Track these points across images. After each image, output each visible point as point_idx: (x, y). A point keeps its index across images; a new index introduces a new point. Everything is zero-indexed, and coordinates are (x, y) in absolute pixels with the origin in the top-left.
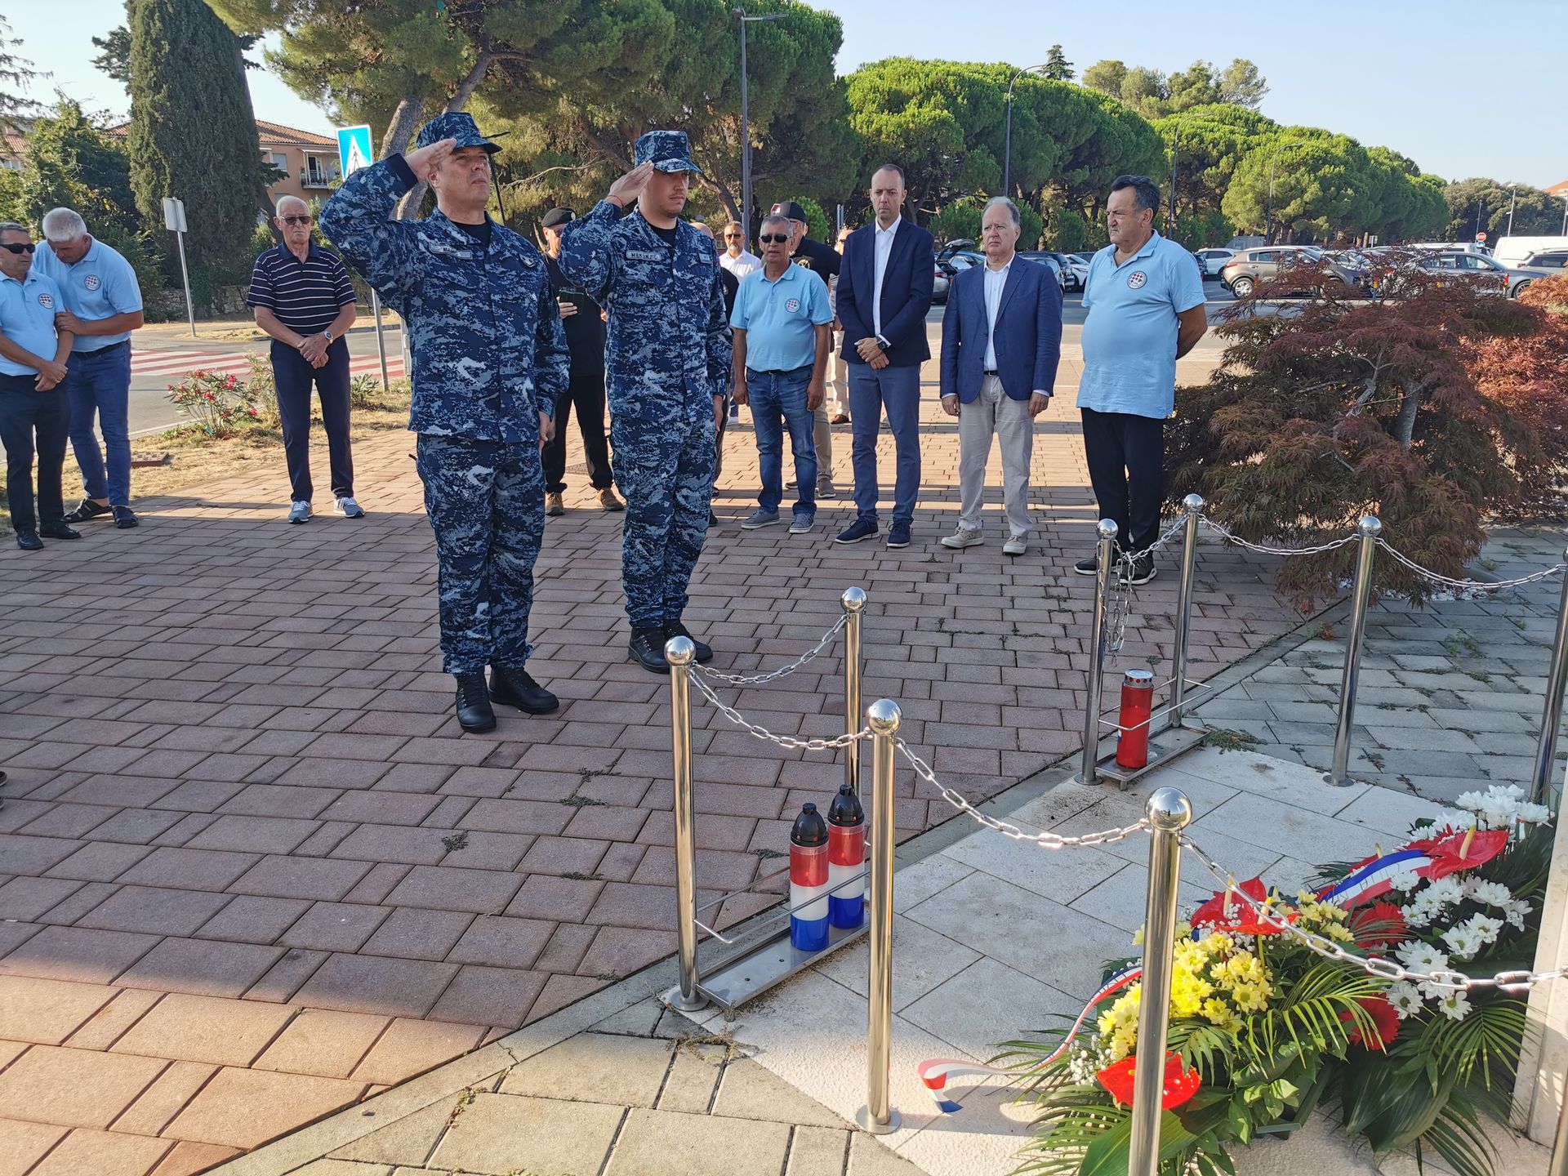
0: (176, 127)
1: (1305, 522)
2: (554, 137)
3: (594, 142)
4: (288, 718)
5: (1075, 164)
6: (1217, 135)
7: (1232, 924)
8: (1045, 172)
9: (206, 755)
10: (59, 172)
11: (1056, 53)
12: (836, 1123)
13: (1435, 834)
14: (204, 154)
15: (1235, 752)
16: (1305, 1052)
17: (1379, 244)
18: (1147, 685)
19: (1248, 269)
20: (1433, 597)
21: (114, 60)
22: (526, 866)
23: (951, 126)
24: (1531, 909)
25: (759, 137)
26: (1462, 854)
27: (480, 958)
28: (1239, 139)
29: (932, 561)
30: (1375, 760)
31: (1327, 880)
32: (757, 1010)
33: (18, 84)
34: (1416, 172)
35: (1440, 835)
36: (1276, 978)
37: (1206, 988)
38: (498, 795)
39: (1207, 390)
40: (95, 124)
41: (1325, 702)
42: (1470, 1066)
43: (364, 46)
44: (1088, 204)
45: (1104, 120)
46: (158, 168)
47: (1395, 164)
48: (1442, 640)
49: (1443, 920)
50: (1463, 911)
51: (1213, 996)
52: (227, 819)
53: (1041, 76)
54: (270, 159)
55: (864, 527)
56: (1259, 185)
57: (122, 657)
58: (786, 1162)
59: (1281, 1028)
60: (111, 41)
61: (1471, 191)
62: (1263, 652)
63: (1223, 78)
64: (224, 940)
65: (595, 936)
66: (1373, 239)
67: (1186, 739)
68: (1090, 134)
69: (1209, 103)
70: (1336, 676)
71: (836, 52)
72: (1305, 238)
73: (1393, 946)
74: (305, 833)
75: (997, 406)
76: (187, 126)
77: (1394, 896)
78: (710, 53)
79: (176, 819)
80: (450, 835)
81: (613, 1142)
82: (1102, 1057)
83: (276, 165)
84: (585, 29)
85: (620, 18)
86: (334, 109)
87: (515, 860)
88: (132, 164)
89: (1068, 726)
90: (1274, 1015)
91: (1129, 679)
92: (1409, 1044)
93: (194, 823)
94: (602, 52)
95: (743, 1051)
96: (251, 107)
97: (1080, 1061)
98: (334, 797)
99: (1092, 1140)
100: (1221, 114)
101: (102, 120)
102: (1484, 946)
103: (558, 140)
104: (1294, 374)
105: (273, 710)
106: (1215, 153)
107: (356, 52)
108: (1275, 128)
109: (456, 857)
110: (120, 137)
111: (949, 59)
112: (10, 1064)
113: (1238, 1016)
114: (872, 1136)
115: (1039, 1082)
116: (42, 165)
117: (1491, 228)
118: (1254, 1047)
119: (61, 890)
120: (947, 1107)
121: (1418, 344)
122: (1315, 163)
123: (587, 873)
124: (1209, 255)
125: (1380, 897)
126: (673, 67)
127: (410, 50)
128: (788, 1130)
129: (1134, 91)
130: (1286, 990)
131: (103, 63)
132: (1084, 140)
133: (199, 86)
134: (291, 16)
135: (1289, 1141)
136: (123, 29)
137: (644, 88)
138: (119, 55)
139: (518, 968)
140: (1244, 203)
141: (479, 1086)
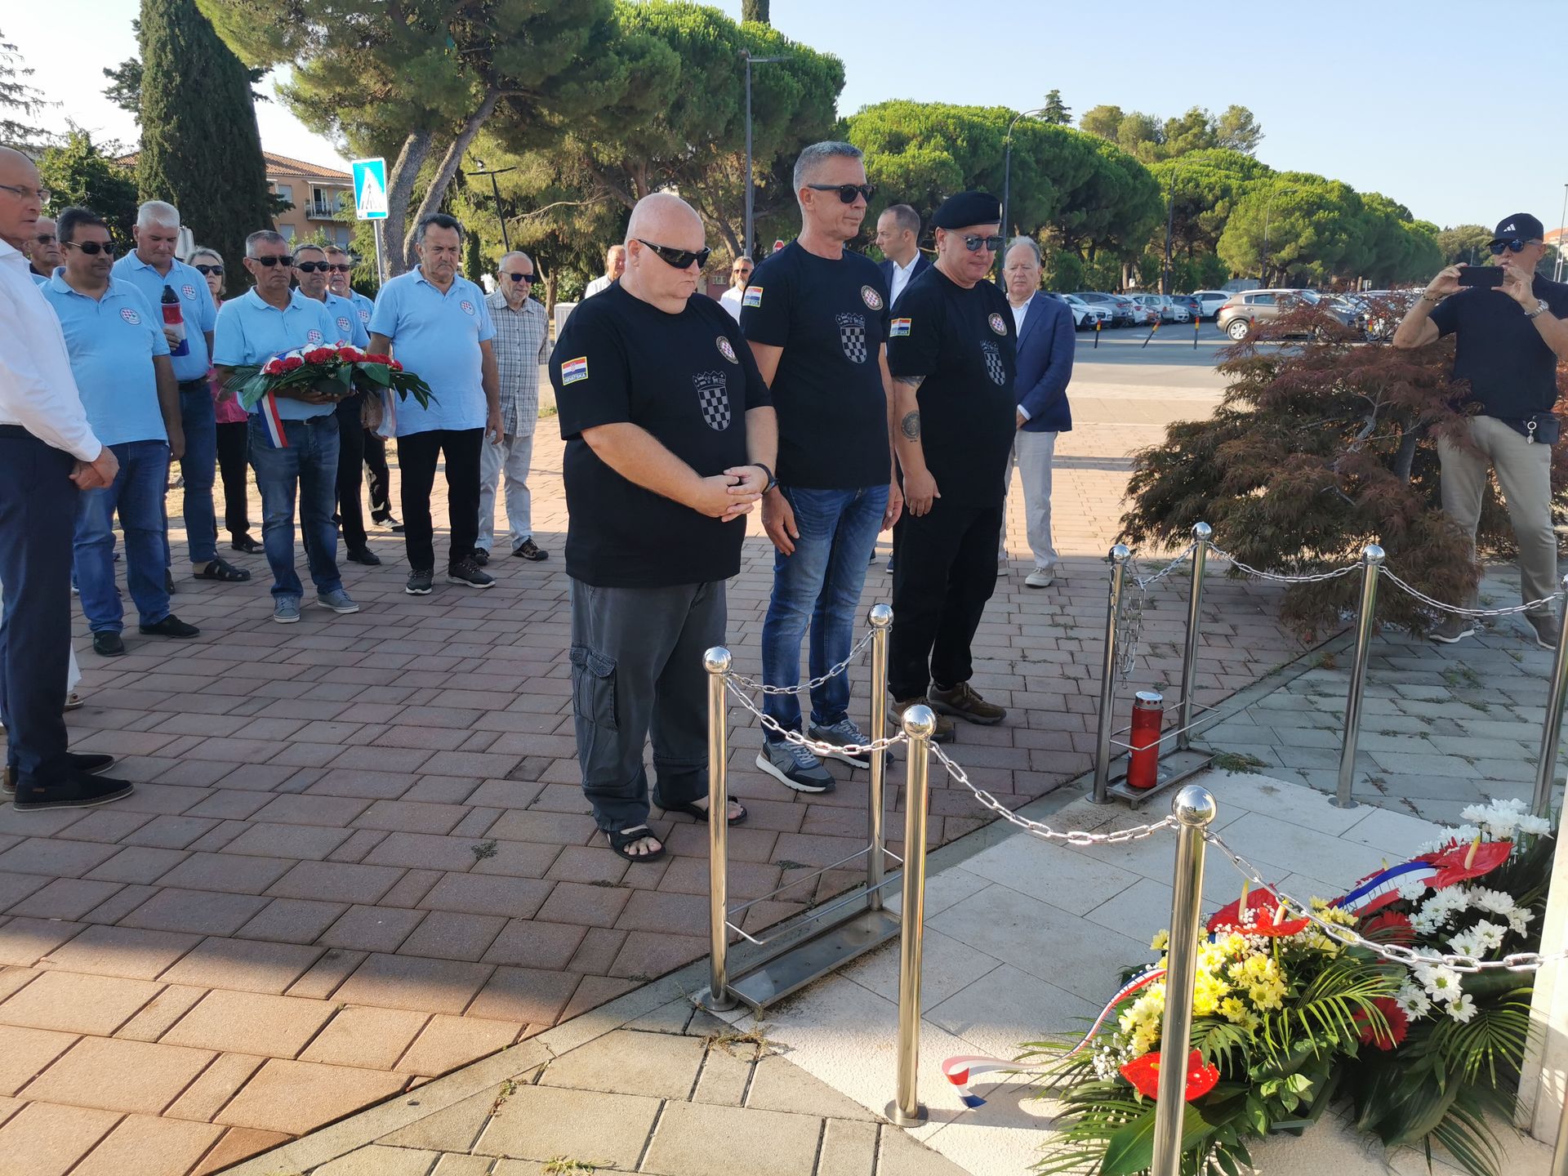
0: (183, 157)
1: (1307, 553)
2: (559, 174)
3: (597, 176)
4: (316, 732)
5: (1071, 207)
6: (1213, 180)
7: (1247, 927)
8: (1043, 213)
9: (236, 766)
10: (68, 199)
11: (1054, 98)
12: (866, 1116)
13: (1441, 847)
14: (212, 184)
15: (1241, 774)
16: (1319, 1048)
17: (1373, 288)
18: (1156, 707)
19: (1243, 311)
21: (125, 91)
22: (555, 873)
23: (951, 167)
24: (1533, 917)
25: (762, 176)
26: (1467, 864)
27: (515, 959)
28: (1234, 183)
30: (1379, 784)
32: (785, 1011)
33: (28, 113)
34: (1409, 217)
35: (1446, 847)
36: (1290, 979)
37: (1224, 988)
38: (524, 806)
39: (1211, 424)
40: (104, 154)
41: (1329, 728)
42: (1476, 1066)
43: (374, 81)
44: (1086, 245)
45: (1101, 163)
47: (1389, 210)
48: (1441, 670)
49: (1449, 927)
50: (1469, 918)
51: (1230, 995)
52: (261, 827)
53: (1039, 120)
54: (275, 190)
56: (1254, 229)
57: (148, 672)
58: (818, 1152)
59: (1296, 1027)
60: (122, 72)
61: (1463, 237)
62: (1267, 680)
63: (1218, 124)
64: (265, 940)
65: (624, 941)
66: (1367, 284)
67: (1194, 761)
68: (1087, 178)
69: (1205, 148)
70: (1341, 704)
71: (837, 93)
72: (1299, 282)
74: (337, 840)
76: (196, 156)
77: (1401, 906)
78: (714, 92)
79: (210, 826)
80: (479, 843)
81: (652, 1131)
82: (1123, 1053)
83: (282, 196)
84: (592, 68)
85: (626, 57)
86: (343, 142)
87: (544, 868)
88: (140, 193)
89: (1079, 748)
90: (1289, 1014)
91: (1139, 701)
92: (1417, 1045)
93: (229, 829)
94: (608, 90)
95: (773, 1049)
96: (259, 139)
97: (1102, 1057)
98: (365, 806)
99: (1114, 1131)
100: (1216, 159)
101: (111, 149)
102: (1489, 952)
103: (563, 177)
104: (1296, 411)
105: (300, 723)
106: (1210, 197)
107: (366, 86)
108: (1270, 173)
109: (485, 863)
110: (128, 166)
111: (949, 102)
113: (1255, 1014)
114: (901, 1128)
115: (1059, 1080)
118: (1270, 1042)
119: (101, 891)
120: (971, 1102)
121: (1417, 383)
122: (1310, 208)
123: (614, 881)
124: (1205, 297)
125: (1388, 907)
126: (678, 106)
127: (419, 86)
128: (820, 1122)
129: (1131, 136)
130: (1301, 990)
131: (113, 94)
132: (1081, 183)
133: (209, 117)
134: (302, 50)
135: (1303, 1137)
136: (135, 61)
137: (649, 126)
138: (129, 86)
139: (552, 969)
140: (1239, 247)
141: (519, 1078)
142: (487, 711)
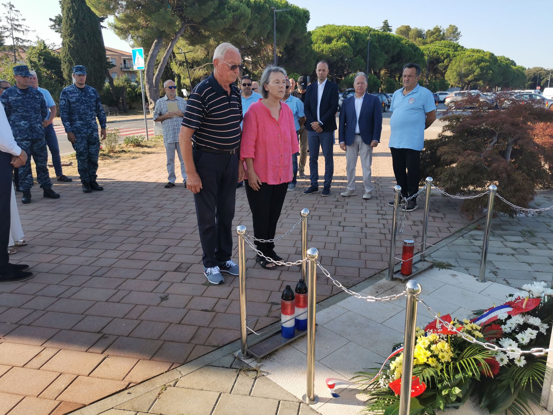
0: (77, 49)
1: (471, 188)
2: (208, 53)
4: (108, 254)
5: (392, 62)
6: (443, 52)
7: (439, 331)
8: (382, 65)
9: (79, 266)
10: (37, 65)
11: (386, 23)
12: (295, 400)
13: (514, 299)
14: (87, 59)
15: (444, 270)
16: (464, 377)
17: (502, 90)
18: (412, 245)
19: (454, 99)
20: (518, 215)
21: (57, 26)
22: (188, 307)
23: (348, 48)
24: (548, 327)
25: (280, 52)
26: (524, 306)
27: (171, 339)
28: (451, 53)
29: (338, 201)
30: (495, 273)
31: (476, 316)
32: (268, 359)
33: (24, 34)
34: (515, 65)
35: (516, 299)
36: (455, 350)
37: (429, 354)
38: (180, 281)
39: (437, 140)
40: (50, 48)
41: (477, 252)
42: (525, 384)
43: (142, 21)
44: (397, 76)
45: (403, 46)
46: (71, 63)
47: (507, 62)
48: (520, 230)
49: (516, 330)
50: (523, 327)
51: (431, 356)
52: (85, 289)
53: (380, 31)
54: (110, 60)
55: (314, 189)
56: (458, 69)
57: (52, 232)
58: (276, 414)
59: (455, 369)
60: (56, 19)
61: (535, 71)
62: (455, 234)
63: (445, 32)
64: (82, 331)
65: (212, 332)
66: (499, 89)
67: (426, 265)
68: (398, 51)
69: (441, 40)
70: (481, 243)
71: (307, 22)
72: (475, 88)
73: (498, 340)
74: (112, 294)
75: (360, 146)
76: (81, 48)
77: (499, 322)
78: (263, 23)
79: (67, 289)
80: (163, 295)
81: (215, 405)
82: (391, 378)
83: (112, 62)
84: (219, 15)
85: (231, 11)
86: (132, 43)
87: (185, 304)
88: (62, 62)
89: (384, 260)
90: (453, 364)
91: (405, 243)
92: (504, 375)
93: (74, 290)
94: (225, 23)
95: (263, 374)
96: (103, 42)
97: (383, 379)
98: (123, 282)
99: (387, 407)
100: (445, 44)
101: (52, 47)
102: (531, 340)
103: (210, 54)
104: (468, 135)
105: (103, 251)
106: (442, 58)
107: (140, 23)
108: (464, 49)
109: (164, 303)
110: (58, 52)
111: (347, 25)
112: (5, 373)
113: (440, 364)
114: (308, 405)
115: (369, 386)
116: (31, 62)
117: (542, 85)
118: (446, 375)
119: (26, 312)
120: (334, 395)
121: (513, 124)
122: (479, 62)
123: (210, 309)
124: (440, 94)
125: (494, 322)
126: (250, 28)
127: (158, 22)
128: (278, 402)
129: (414, 36)
130: (458, 355)
131: (53, 27)
132: (395, 53)
133: (85, 35)
134: (117, 10)
135: (459, 410)
136: (60, 15)
137: (240, 36)
138: (58, 24)
139: (184, 343)
140: (453, 76)
141: (168, 384)
142: (170, 246)
